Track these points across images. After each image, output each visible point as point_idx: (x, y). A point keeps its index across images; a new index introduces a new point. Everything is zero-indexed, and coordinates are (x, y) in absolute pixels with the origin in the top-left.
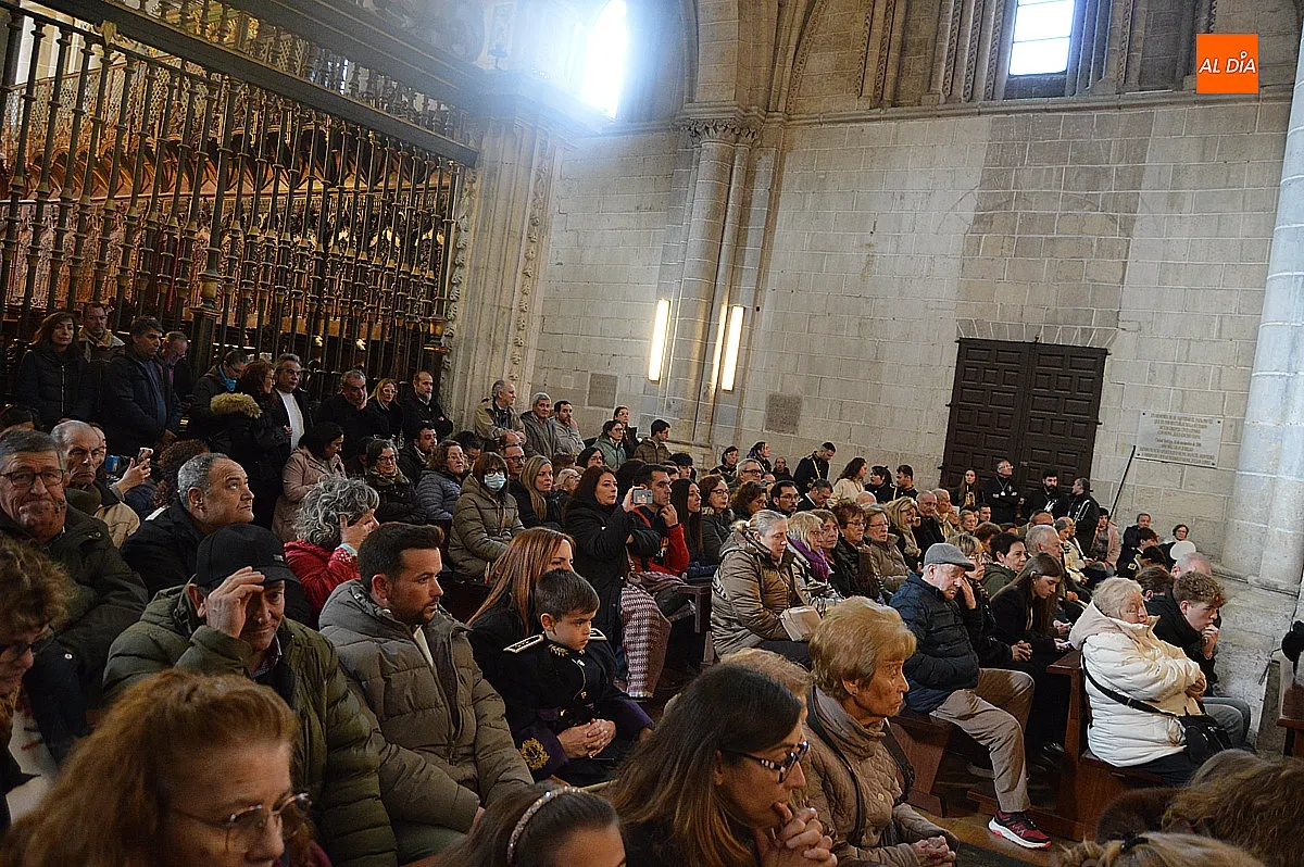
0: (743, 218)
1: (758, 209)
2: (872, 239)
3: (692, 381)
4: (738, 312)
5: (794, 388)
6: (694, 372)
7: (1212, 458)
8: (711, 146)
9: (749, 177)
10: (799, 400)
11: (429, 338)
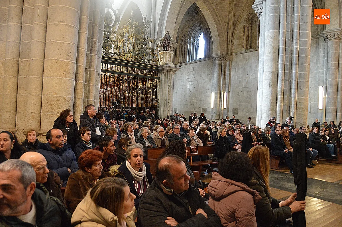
0: (225, 75)
1: (227, 72)
2: (247, 76)
3: (218, 107)
4: (225, 93)
5: (237, 107)
6: (218, 106)
7: (309, 111)
8: (217, 62)
9: (225, 67)
10: (238, 108)
11: (155, 105)
